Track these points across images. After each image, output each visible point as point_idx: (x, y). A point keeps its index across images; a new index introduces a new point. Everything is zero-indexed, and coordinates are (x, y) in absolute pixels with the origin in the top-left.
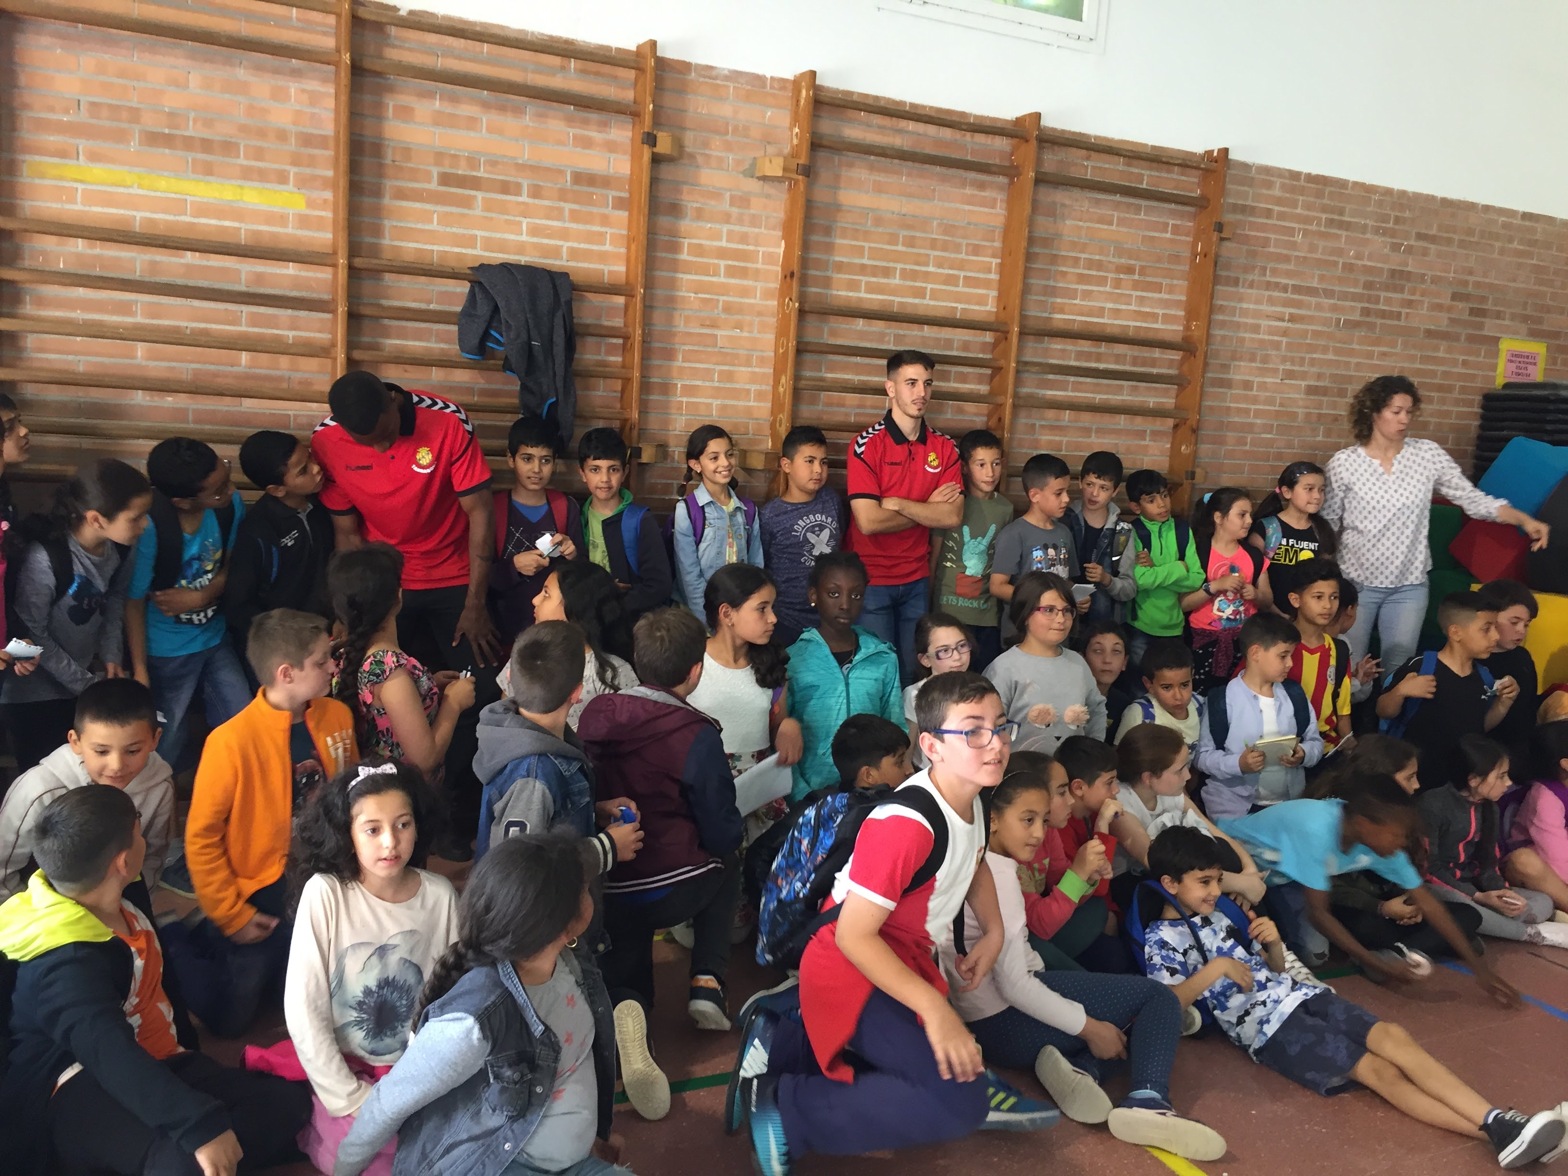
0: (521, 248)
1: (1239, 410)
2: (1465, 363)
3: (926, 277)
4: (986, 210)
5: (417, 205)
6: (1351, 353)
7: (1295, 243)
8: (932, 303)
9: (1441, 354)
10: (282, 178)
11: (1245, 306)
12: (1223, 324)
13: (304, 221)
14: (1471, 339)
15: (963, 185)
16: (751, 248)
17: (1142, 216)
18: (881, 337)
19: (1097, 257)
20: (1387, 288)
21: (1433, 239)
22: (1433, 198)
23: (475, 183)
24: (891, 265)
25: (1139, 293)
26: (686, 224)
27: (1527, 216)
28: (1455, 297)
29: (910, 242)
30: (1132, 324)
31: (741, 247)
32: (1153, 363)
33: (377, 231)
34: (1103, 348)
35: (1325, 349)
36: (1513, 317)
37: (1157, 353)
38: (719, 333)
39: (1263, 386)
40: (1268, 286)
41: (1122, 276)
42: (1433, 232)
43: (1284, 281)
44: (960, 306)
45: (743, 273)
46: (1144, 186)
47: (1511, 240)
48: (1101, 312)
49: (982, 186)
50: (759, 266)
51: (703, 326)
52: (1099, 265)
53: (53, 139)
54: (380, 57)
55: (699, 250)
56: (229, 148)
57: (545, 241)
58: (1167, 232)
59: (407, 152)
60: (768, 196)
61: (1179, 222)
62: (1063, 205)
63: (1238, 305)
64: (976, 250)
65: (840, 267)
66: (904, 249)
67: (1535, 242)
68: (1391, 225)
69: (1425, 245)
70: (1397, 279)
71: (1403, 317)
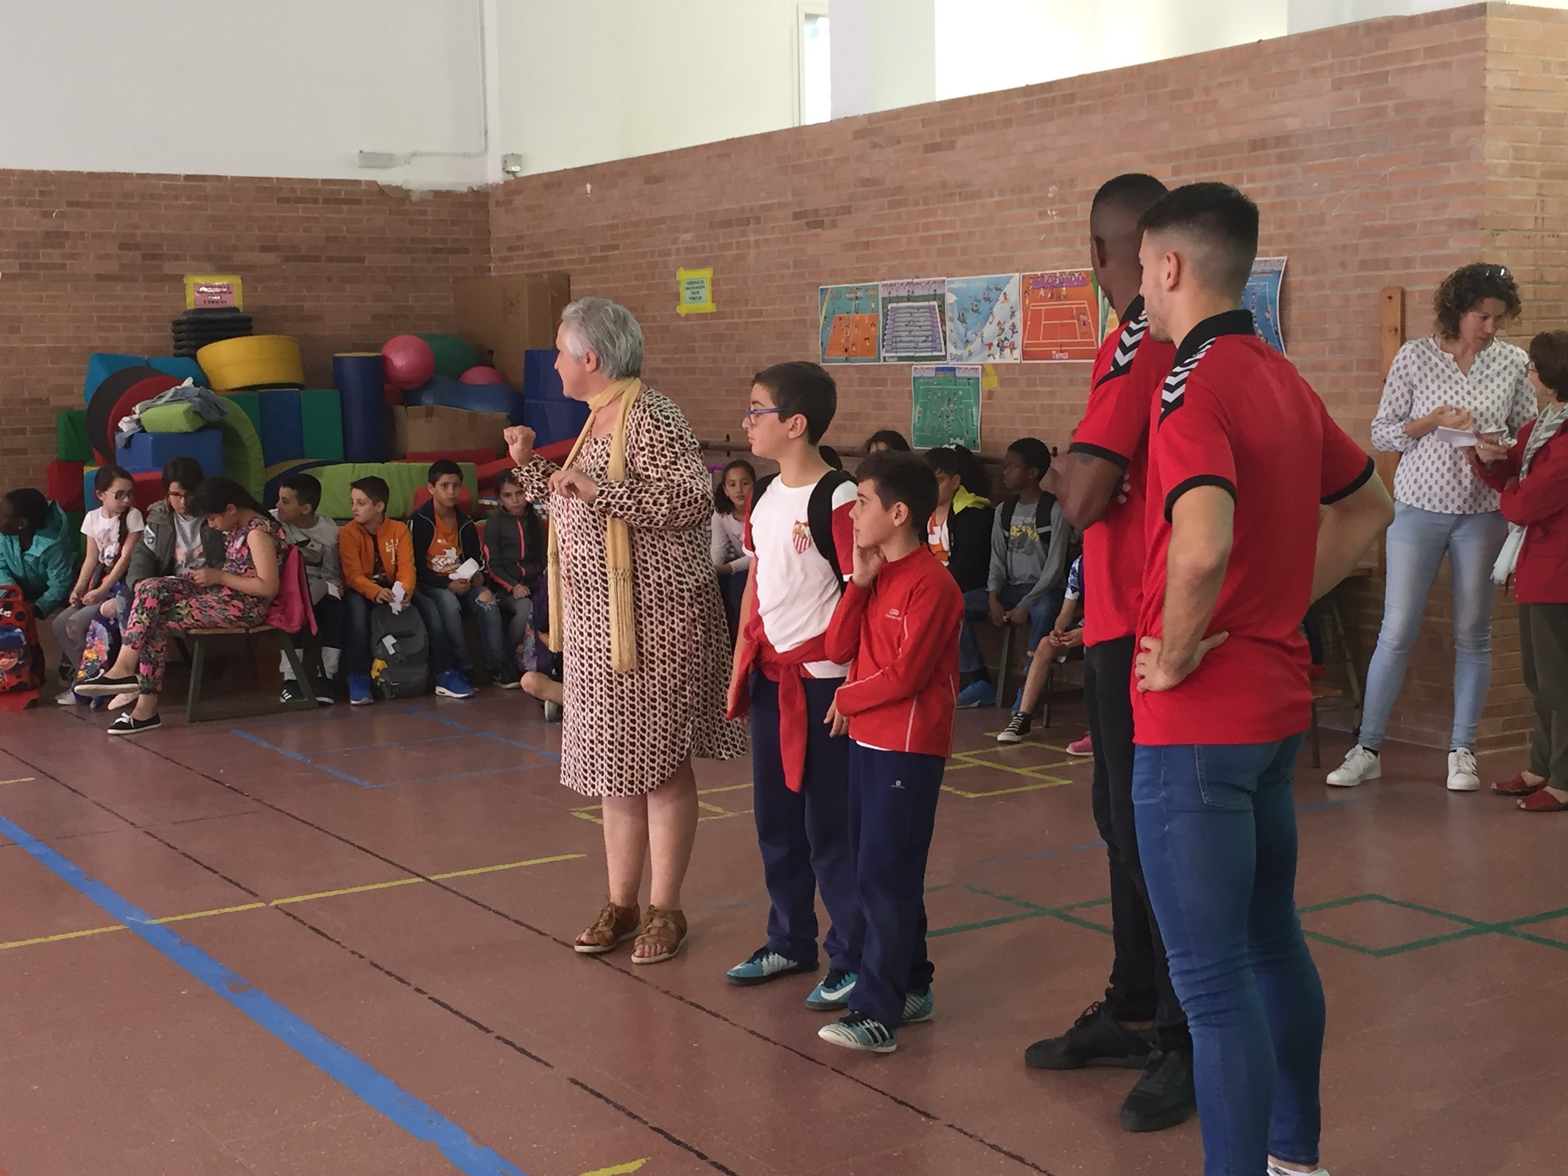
2: (146, 298)
6: (18, 298)
9: (119, 293)
14: (148, 278)
20: (44, 245)
21: (87, 205)
22: (79, 174)
27: (188, 177)
28: (122, 247)
36: (195, 258)
42: (87, 198)
47: (176, 198)
67: (206, 197)
68: (37, 198)
69: (79, 209)
70: (54, 238)
71: (68, 267)
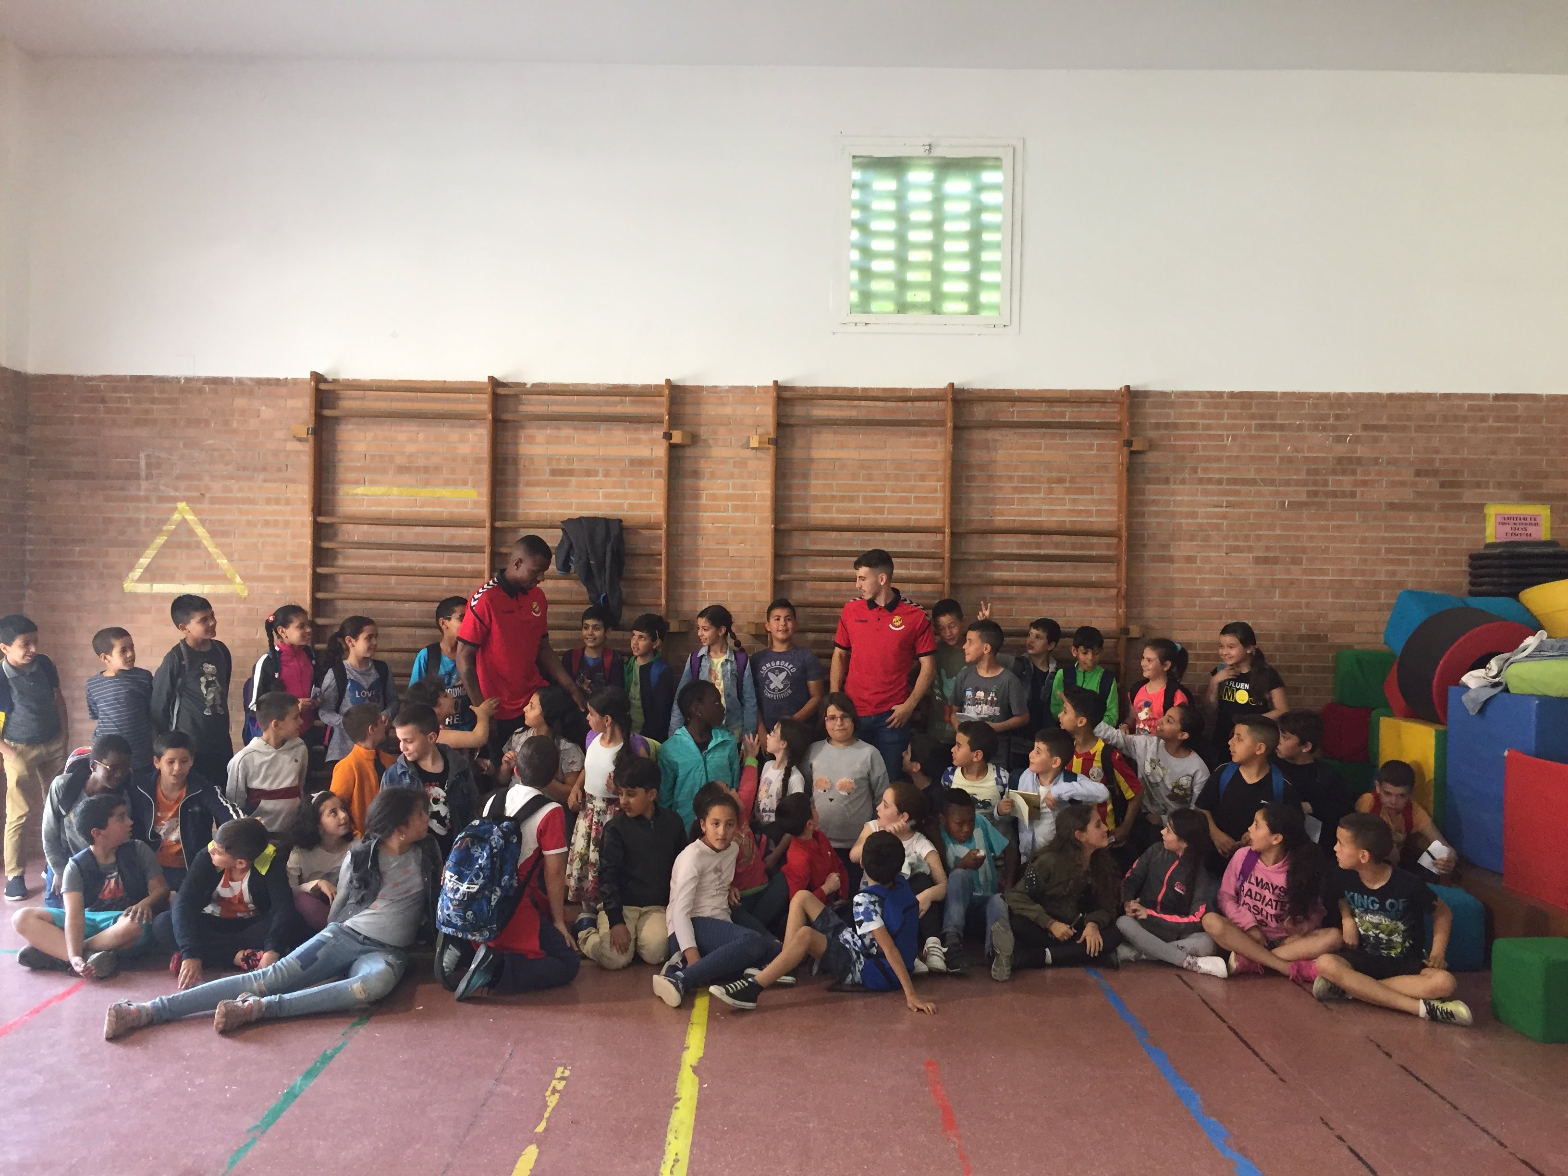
0: (598, 507)
1: (1183, 579)
2: (1441, 529)
3: (884, 499)
4: (929, 450)
5: (538, 489)
6: (1303, 528)
7: (1225, 446)
8: (890, 516)
9: (1411, 523)
10: (465, 483)
11: (1179, 498)
12: (1157, 514)
13: (476, 503)
14: (1445, 507)
15: (910, 435)
16: (749, 492)
17: (1068, 441)
18: (851, 542)
19: (1030, 474)
20: (1334, 472)
21: (1384, 428)
22: (1379, 395)
23: (571, 473)
24: (855, 494)
25: (1072, 497)
26: (703, 483)
27: (1497, 397)
28: (1418, 473)
29: (869, 478)
30: (1068, 519)
31: (742, 492)
32: (1092, 547)
33: (515, 505)
34: (1043, 538)
35: (1271, 527)
36: (1499, 485)
37: (1094, 540)
38: (730, 548)
39: (1207, 560)
40: (1201, 481)
41: (1054, 485)
42: (1384, 422)
43: (1217, 476)
44: (913, 517)
45: (745, 508)
46: (1067, 420)
47: (1483, 419)
48: (1038, 512)
49: (924, 435)
50: (756, 503)
51: (718, 543)
52: (1032, 479)
53: (352, 476)
54: (517, 411)
55: (714, 497)
56: (438, 468)
57: (613, 501)
58: (1093, 450)
59: (531, 459)
60: (760, 459)
61: (1103, 442)
62: (996, 440)
63: (1172, 498)
64: (922, 478)
65: (816, 499)
66: (864, 482)
67: (1516, 419)
68: (1331, 421)
69: (1375, 433)
70: (1346, 464)
71: (1358, 494)
